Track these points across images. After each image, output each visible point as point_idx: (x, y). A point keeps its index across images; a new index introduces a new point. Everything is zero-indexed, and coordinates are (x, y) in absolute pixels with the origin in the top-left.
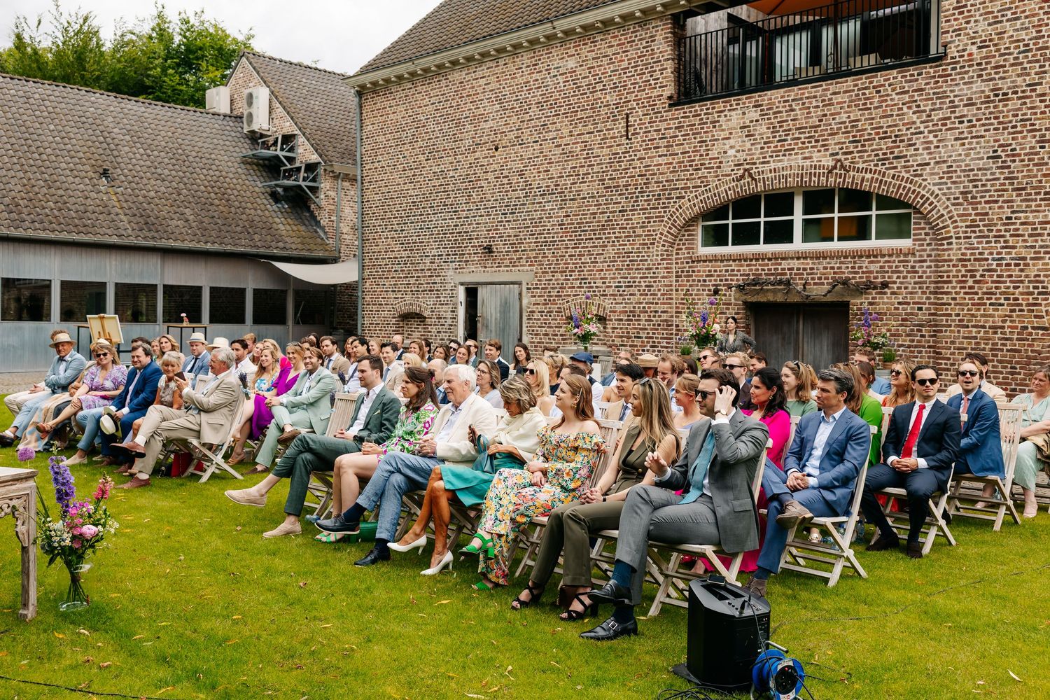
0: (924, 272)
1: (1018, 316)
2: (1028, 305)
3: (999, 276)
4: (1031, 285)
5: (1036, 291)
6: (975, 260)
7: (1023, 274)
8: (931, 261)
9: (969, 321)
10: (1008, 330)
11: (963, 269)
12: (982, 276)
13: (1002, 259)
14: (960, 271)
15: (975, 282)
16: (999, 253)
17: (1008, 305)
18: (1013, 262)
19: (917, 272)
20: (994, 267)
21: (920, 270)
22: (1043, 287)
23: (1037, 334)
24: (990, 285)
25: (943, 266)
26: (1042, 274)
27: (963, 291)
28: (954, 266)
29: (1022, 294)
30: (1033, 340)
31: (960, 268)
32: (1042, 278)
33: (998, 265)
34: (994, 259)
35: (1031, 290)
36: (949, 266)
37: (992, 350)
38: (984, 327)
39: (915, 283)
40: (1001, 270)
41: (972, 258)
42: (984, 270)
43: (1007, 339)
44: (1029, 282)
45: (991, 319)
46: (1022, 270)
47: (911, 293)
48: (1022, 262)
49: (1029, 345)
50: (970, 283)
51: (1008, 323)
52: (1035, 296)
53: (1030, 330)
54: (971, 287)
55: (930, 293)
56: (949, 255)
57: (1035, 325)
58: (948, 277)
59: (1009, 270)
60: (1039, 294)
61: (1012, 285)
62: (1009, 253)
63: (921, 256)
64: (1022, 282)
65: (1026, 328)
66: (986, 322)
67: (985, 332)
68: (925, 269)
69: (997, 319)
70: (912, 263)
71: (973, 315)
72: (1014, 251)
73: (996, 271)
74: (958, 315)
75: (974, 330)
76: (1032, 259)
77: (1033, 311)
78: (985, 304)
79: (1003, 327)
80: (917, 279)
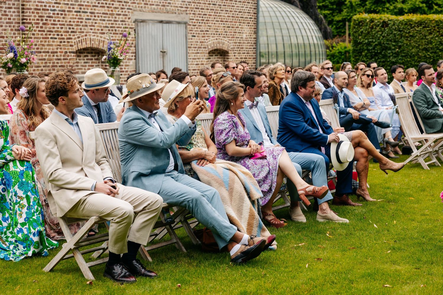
0: (12, 16)
1: (64, 45)
2: (68, 39)
3: (54, 21)
4: (68, 27)
5: (70, 31)
6: (43, 9)
7: (64, 20)
8: (15, 8)
9: (42, 49)
10: (59, 54)
11: (37, 15)
12: (46, 20)
13: (54, 10)
14: (35, 16)
15: (44, 24)
16: (53, 7)
17: (59, 38)
18: (60, 12)
19: (7, 15)
20: (51, 15)
21: (9, 14)
22: (73, 28)
23: (71, 56)
24: (50, 26)
25: (27, 12)
26: (72, 20)
27: (38, 29)
28: (33, 13)
29: (64, 32)
30: (70, 59)
31: (35, 14)
32: (72, 23)
33: (54, 14)
34: (51, 10)
35: (68, 30)
36: (30, 12)
37: (53, 66)
38: (48, 52)
39: (7, 23)
40: (55, 17)
41: (41, 8)
42: (47, 17)
43: (59, 59)
44: (67, 25)
45: (51, 47)
46: (64, 18)
47: (5, 30)
48: (63, 13)
49: (69, 63)
50: (41, 25)
51: (59, 50)
52: (70, 33)
53: (68, 54)
54: (41, 27)
55: (16, 30)
56: (30, 5)
57: (70, 50)
58: (30, 19)
59: (58, 17)
60: (72, 32)
61: (60, 26)
62: (58, 7)
63: (9, 4)
64: (64, 25)
65: (66, 52)
66: (49, 49)
67: (49, 56)
68: (11, 13)
69: (54, 47)
70: (4, 9)
71: (43, 45)
72: (60, 6)
73: (52, 17)
74: (36, 45)
75: (44, 54)
76: (68, 11)
77: (68, 42)
78: (48, 38)
79: (57, 52)
80: (8, 21)
